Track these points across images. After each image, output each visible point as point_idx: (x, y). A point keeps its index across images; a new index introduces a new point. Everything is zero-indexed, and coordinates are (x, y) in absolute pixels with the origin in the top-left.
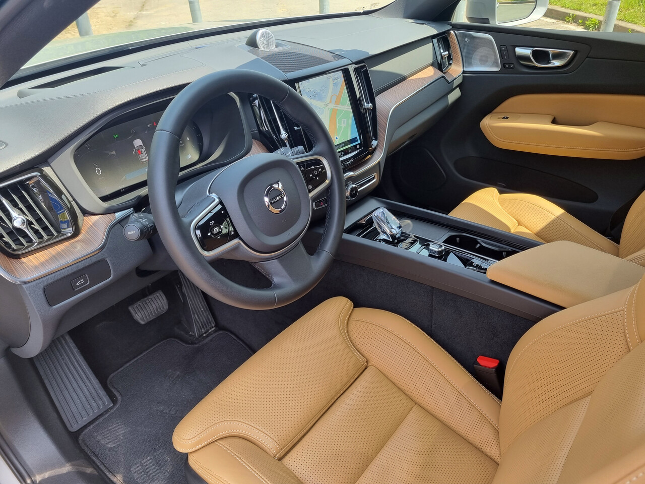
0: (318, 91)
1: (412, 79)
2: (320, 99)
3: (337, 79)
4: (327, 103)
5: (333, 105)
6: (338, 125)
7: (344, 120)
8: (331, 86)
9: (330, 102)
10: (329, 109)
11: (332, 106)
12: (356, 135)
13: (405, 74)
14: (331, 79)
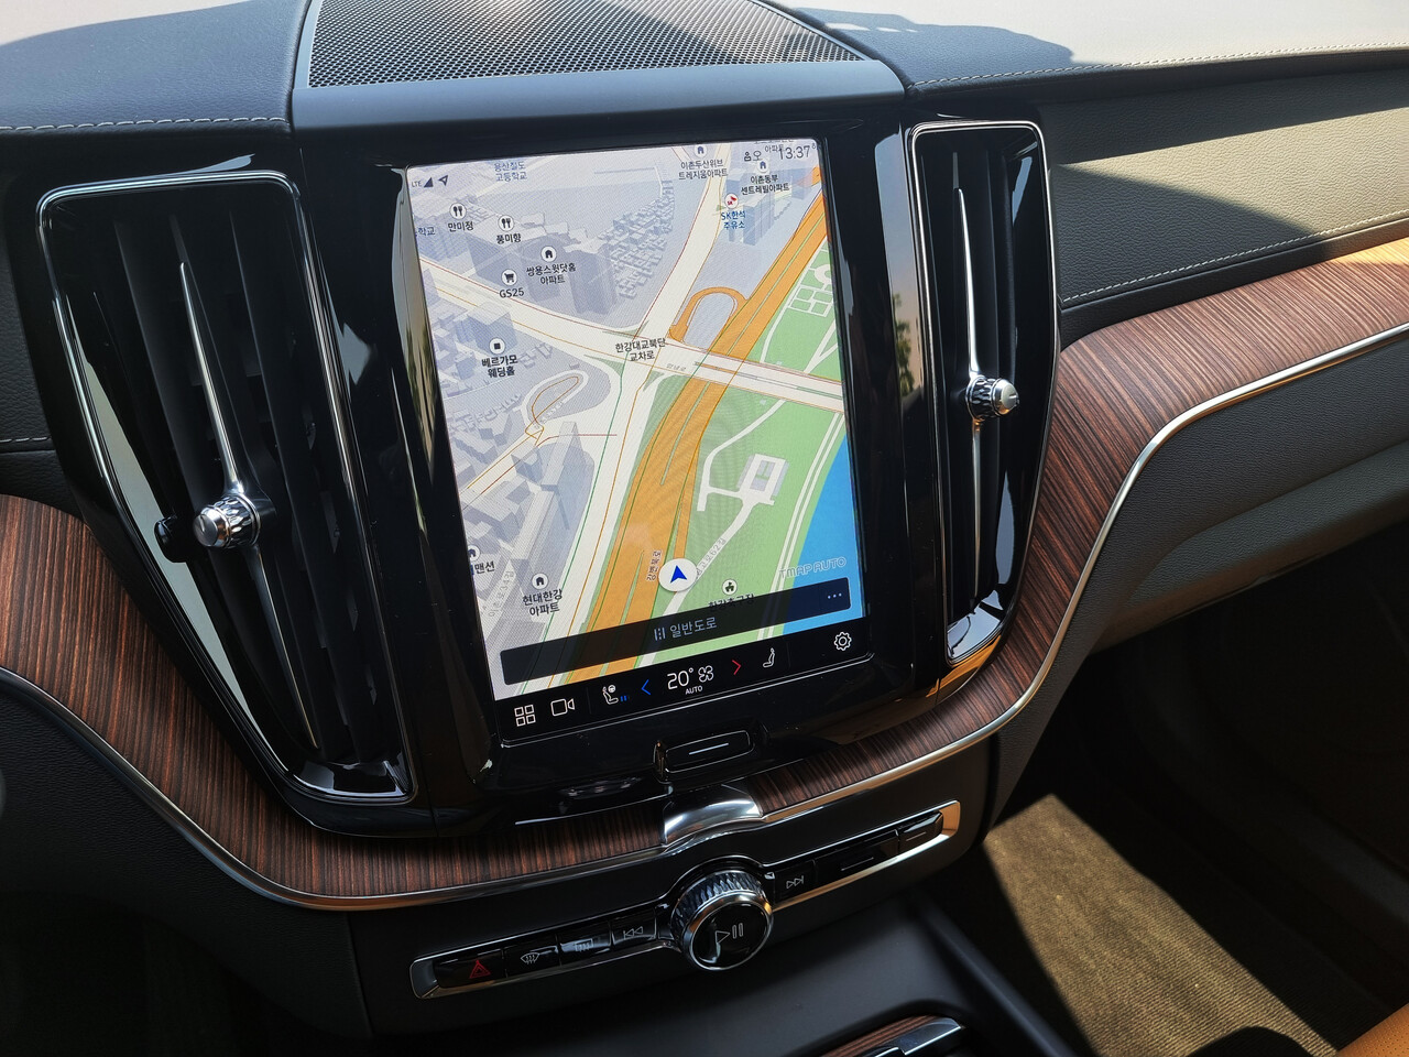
0: (589, 246)
1: (1359, 266)
2: (593, 303)
3: (769, 183)
4: (648, 334)
5: (699, 357)
6: (706, 488)
7: (767, 466)
8: (708, 226)
9: (678, 332)
10: (652, 376)
11: (679, 359)
12: (844, 563)
13: (1327, 225)
14: (715, 185)
